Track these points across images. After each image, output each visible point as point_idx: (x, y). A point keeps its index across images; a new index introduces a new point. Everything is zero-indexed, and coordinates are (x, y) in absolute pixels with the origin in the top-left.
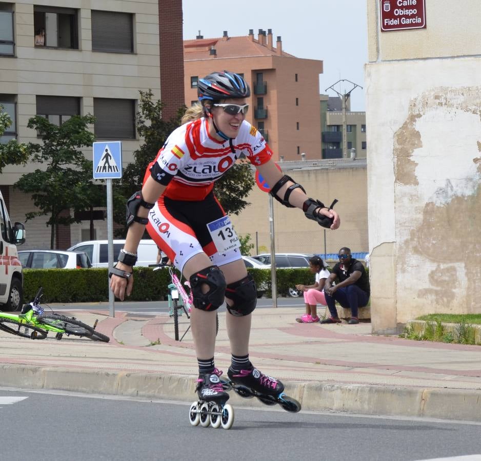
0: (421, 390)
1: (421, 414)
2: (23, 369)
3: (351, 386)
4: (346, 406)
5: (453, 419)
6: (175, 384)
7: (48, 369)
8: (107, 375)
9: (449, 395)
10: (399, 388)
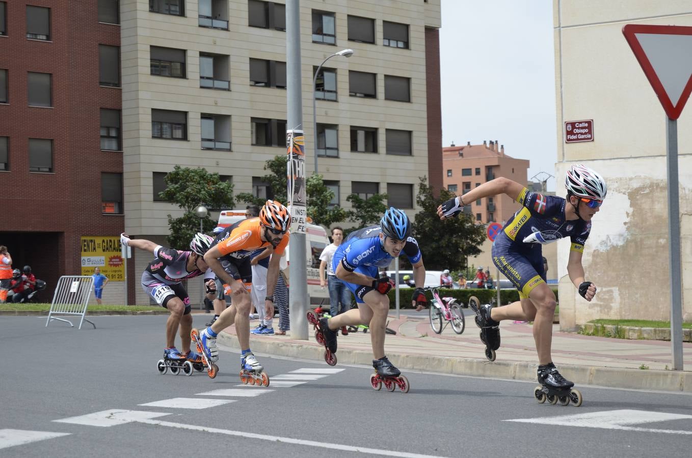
0: (590, 368)
1: (590, 383)
2: (343, 352)
5: (610, 386)
6: (436, 362)
7: (358, 352)
8: (394, 356)
9: (608, 371)
10: (576, 367)
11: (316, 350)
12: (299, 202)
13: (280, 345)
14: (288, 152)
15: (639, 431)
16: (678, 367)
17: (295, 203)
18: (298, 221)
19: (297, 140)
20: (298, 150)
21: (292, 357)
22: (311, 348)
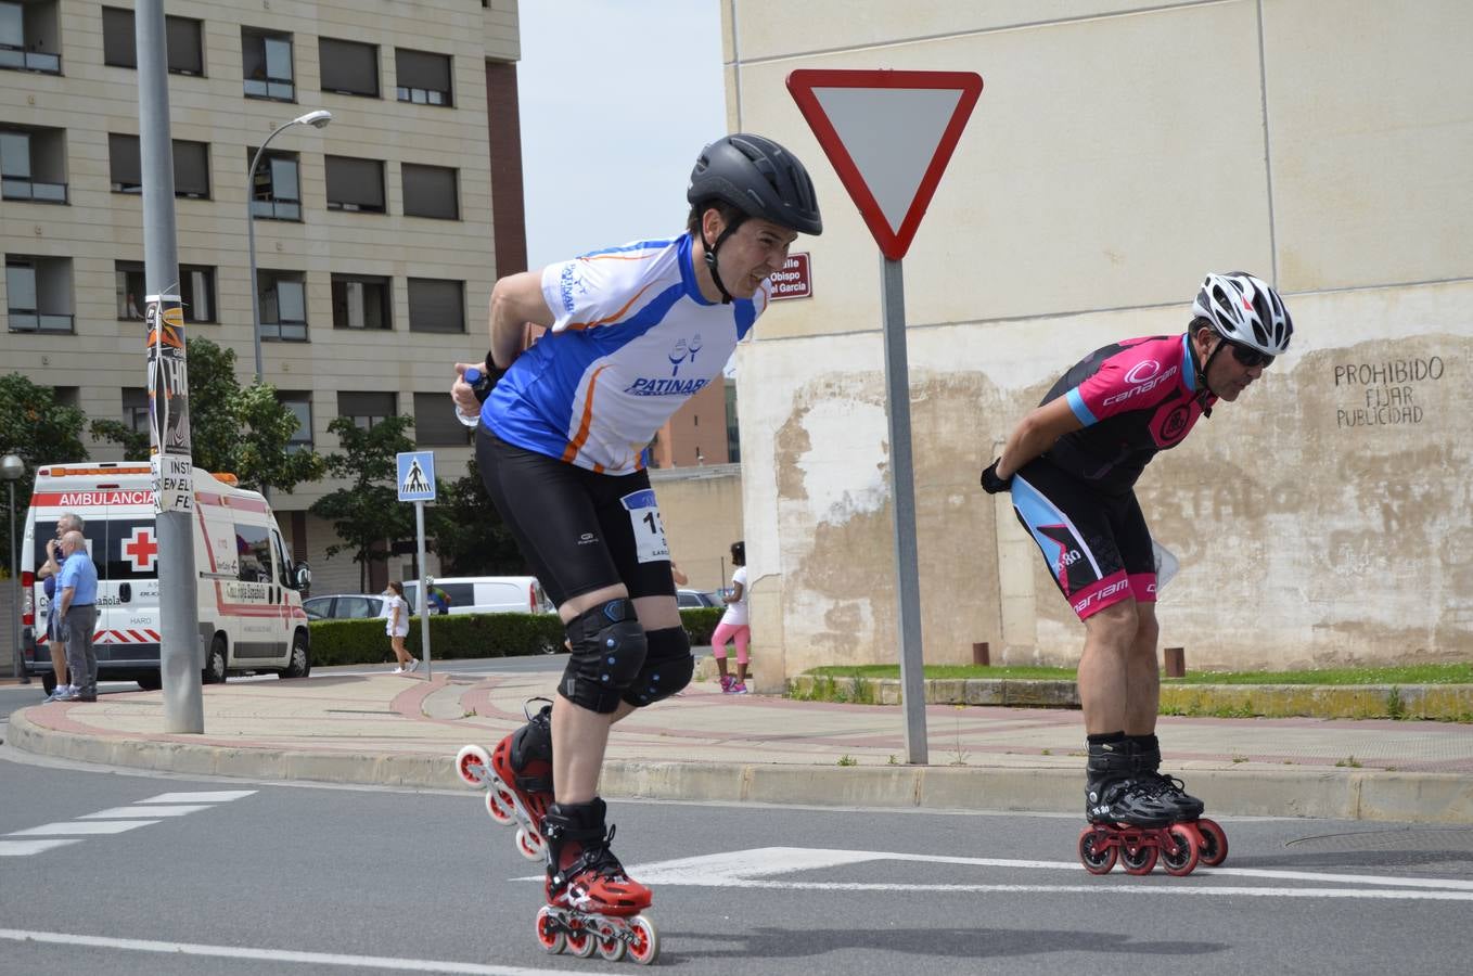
0: (743, 766)
1: (744, 798)
2: (262, 755)
3: (659, 765)
4: (654, 790)
5: (782, 803)
7: (292, 753)
8: (364, 759)
9: (778, 773)
10: (717, 766)
11: (208, 753)
12: (177, 446)
13: (139, 747)
14: (150, 343)
15: (771, 888)
16: (918, 757)
17: (169, 449)
18: (176, 486)
19: (170, 316)
20: (171, 338)
21: (162, 770)
22: (199, 750)
